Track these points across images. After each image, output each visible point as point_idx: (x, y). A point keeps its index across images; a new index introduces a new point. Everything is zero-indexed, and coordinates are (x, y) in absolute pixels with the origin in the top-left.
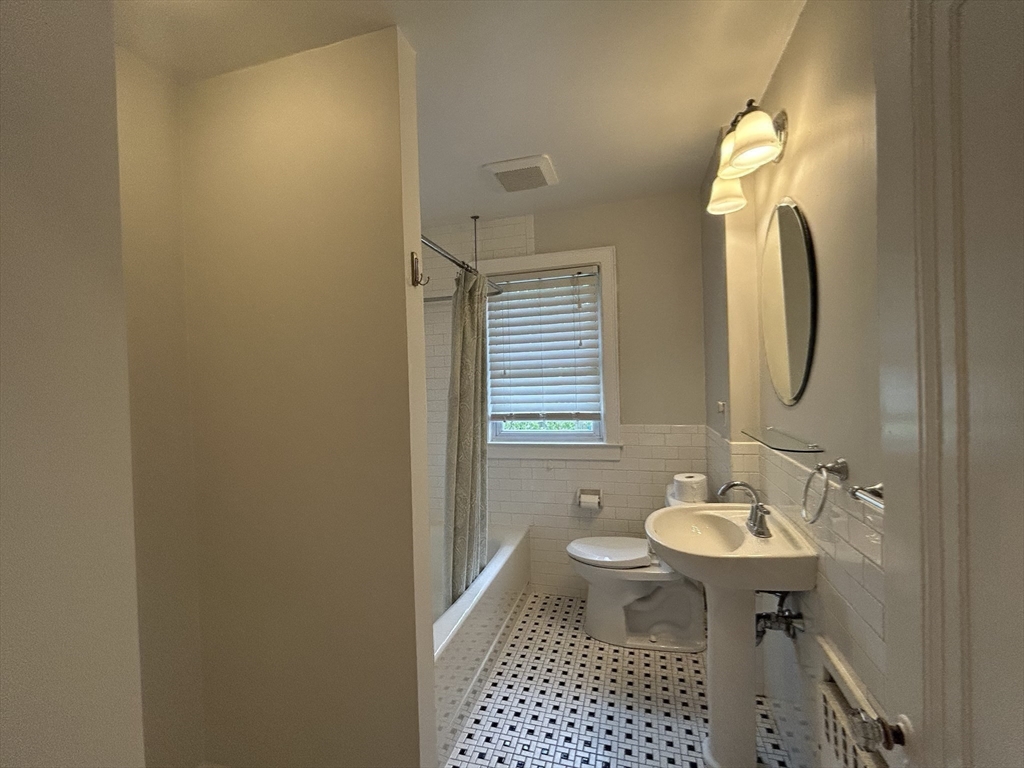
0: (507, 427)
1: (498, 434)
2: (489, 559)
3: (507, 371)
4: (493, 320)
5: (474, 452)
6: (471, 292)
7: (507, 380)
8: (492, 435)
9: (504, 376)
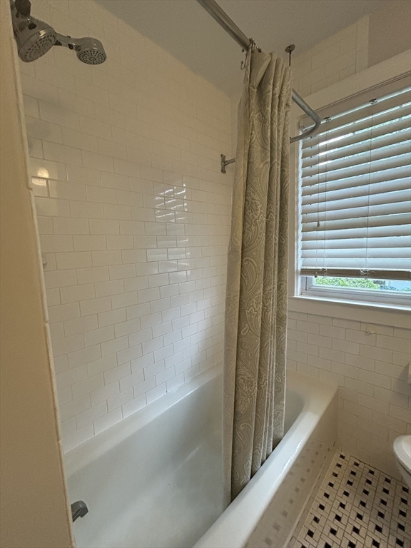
0: (317, 282)
1: (307, 288)
2: (285, 433)
3: (322, 223)
4: (307, 178)
5: (264, 320)
6: (261, 87)
7: (321, 233)
8: (302, 289)
9: (318, 228)
